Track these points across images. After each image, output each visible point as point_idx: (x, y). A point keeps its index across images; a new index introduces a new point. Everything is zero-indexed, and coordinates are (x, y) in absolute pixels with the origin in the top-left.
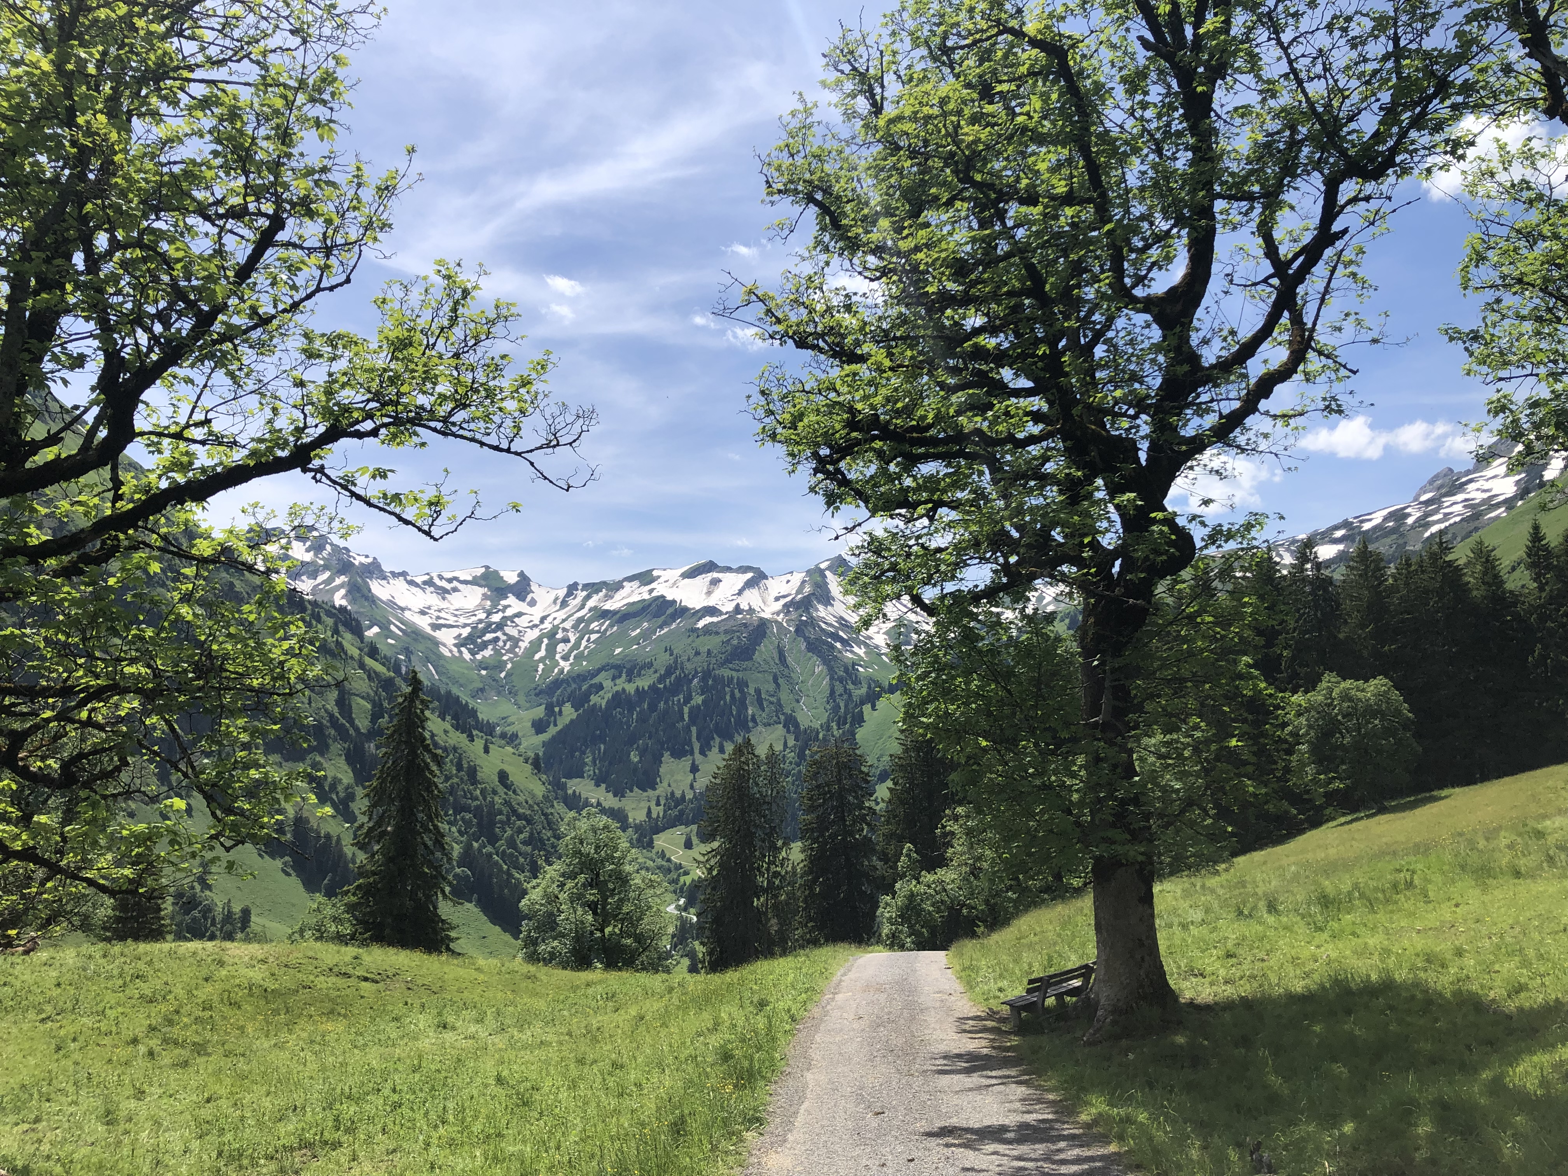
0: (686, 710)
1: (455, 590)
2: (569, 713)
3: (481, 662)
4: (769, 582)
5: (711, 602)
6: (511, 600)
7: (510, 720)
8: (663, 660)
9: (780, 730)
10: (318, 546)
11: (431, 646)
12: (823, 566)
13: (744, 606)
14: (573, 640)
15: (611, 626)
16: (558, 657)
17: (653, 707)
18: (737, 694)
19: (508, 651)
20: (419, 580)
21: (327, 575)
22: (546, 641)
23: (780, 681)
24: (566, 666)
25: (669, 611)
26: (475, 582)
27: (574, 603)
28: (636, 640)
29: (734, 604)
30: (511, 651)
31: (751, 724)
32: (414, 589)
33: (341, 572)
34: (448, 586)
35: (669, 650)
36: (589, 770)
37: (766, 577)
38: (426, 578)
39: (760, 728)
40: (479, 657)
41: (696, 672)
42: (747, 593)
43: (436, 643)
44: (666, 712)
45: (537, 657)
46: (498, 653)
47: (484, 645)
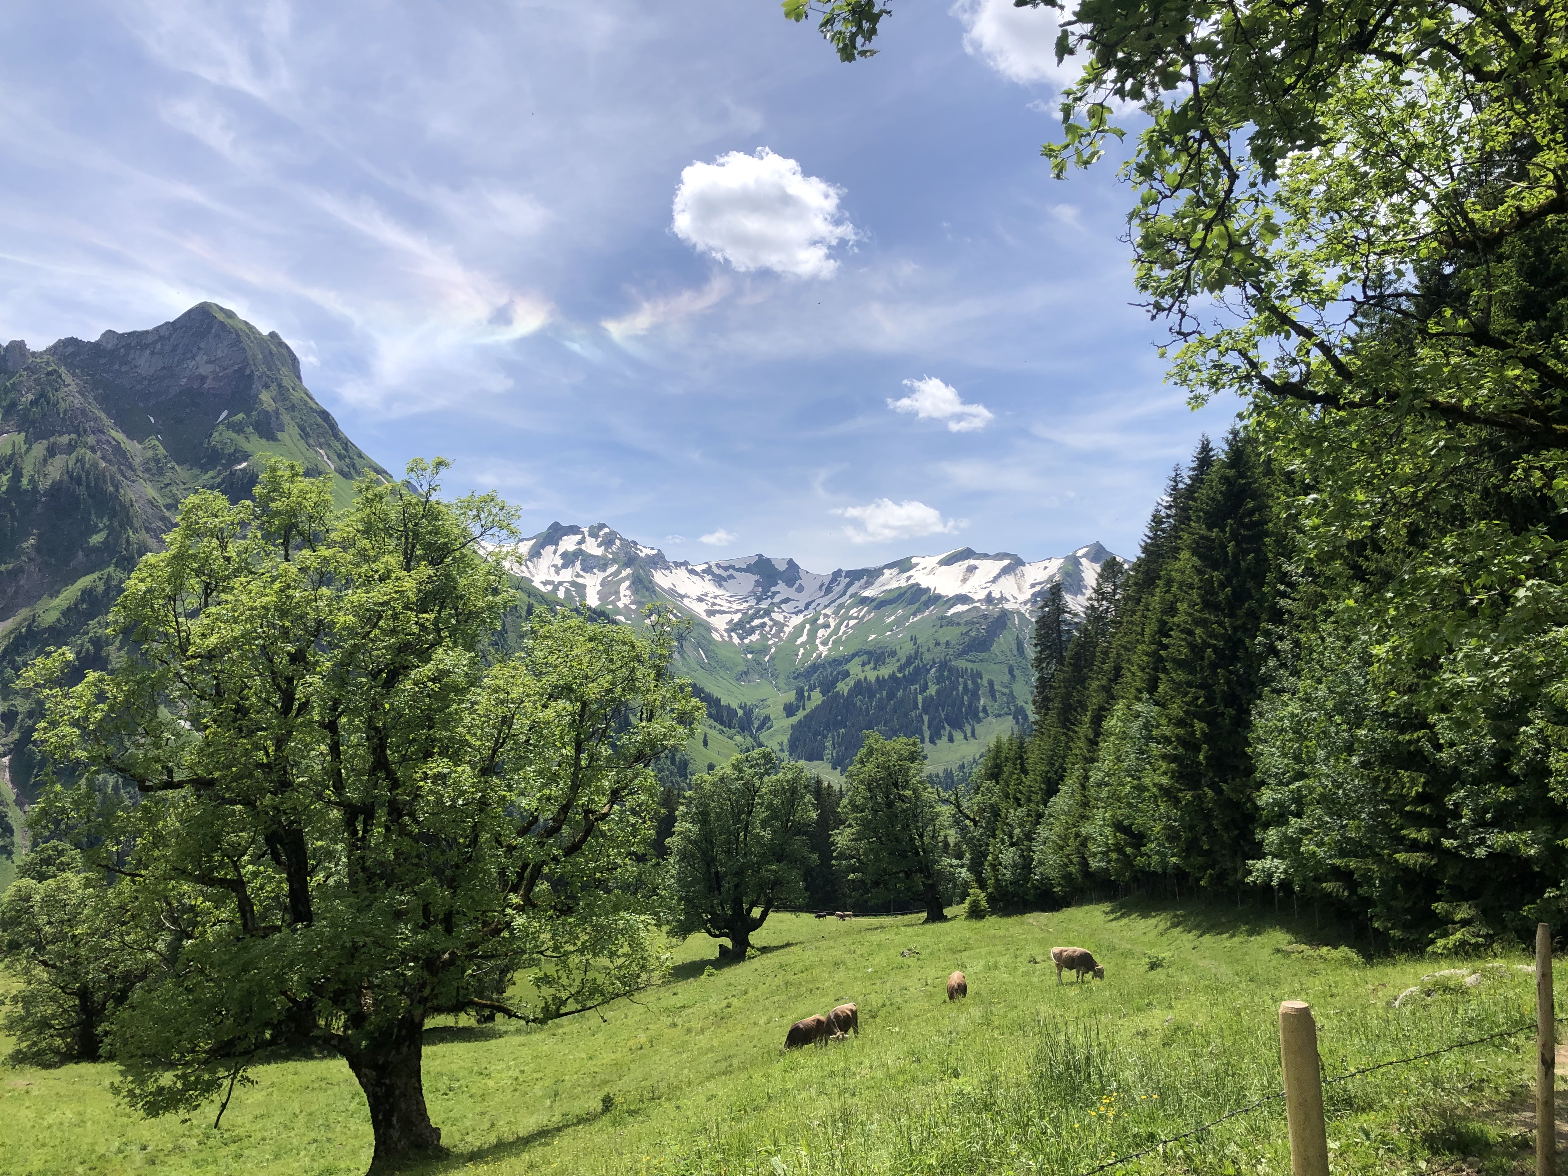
0: (920, 698)
1: (731, 577)
2: (817, 698)
3: (748, 646)
4: (1026, 569)
5: (964, 590)
6: (781, 586)
7: (768, 702)
8: (908, 648)
9: (1010, 721)
10: (607, 542)
11: (704, 632)
12: (1080, 553)
13: (996, 594)
14: (832, 625)
15: (869, 612)
16: (818, 641)
17: (891, 696)
18: (970, 685)
19: (773, 636)
20: (698, 569)
21: (615, 568)
22: (808, 626)
23: (1017, 672)
24: (824, 650)
25: (924, 598)
26: (749, 569)
27: (837, 589)
28: (890, 627)
29: (986, 592)
30: (777, 635)
31: (981, 715)
32: (694, 578)
33: (627, 564)
34: (725, 574)
35: (914, 639)
36: (828, 753)
37: (1023, 564)
38: (705, 566)
39: (991, 719)
40: (746, 641)
41: (934, 662)
42: (1002, 580)
43: (709, 628)
44: (902, 701)
45: (799, 642)
46: (764, 637)
47: (752, 631)
